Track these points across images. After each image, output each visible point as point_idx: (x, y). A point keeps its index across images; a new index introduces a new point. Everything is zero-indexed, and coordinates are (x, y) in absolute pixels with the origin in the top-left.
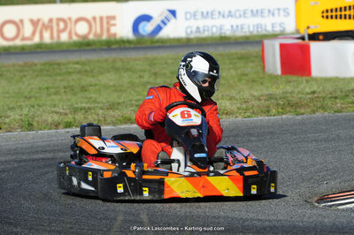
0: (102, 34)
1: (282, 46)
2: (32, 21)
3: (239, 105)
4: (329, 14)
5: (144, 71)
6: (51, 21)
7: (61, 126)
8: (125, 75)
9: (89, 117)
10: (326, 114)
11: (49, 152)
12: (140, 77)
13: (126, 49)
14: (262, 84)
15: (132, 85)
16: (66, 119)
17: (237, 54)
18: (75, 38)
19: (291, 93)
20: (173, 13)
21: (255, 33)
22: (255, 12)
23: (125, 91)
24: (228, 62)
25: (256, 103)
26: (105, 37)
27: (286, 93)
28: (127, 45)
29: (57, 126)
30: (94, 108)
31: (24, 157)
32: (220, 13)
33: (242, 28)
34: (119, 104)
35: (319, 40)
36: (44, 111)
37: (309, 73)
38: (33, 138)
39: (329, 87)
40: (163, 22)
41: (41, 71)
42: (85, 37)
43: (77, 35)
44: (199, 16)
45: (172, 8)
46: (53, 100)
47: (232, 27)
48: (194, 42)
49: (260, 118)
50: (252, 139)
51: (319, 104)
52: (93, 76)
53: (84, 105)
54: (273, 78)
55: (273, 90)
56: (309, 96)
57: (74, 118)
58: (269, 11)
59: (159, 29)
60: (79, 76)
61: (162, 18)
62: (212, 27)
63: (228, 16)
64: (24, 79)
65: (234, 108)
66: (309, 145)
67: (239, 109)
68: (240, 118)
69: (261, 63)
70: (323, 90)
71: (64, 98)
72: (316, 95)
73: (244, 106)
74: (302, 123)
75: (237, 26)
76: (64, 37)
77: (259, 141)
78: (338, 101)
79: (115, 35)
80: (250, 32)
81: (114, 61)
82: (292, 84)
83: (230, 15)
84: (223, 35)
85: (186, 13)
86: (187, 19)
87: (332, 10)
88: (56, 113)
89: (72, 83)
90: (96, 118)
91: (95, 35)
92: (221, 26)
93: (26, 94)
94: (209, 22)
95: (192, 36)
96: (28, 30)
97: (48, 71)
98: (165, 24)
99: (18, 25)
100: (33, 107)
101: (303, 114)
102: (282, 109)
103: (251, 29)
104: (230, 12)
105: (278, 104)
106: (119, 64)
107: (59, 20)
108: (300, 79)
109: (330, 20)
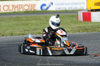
0: (32, 9)
1: (83, 13)
2: (12, 5)
3: (71, 29)
4: (96, 4)
5: (44, 20)
6: (17, 5)
7: (21, 35)
8: (39, 21)
9: (29, 32)
10: (96, 32)
11: (18, 42)
12: (43, 21)
13: (39, 13)
14: (77, 23)
15: (41, 23)
16: (22, 33)
17: (70, 15)
18: (24, 10)
19: (86, 26)
20: (52, 3)
21: (75, 9)
22: (75, 3)
23: (39, 25)
24: (68, 17)
25: (76, 29)
26: (33, 10)
27: (85, 26)
28: (39, 12)
29: (20, 35)
30: (30, 30)
31: (11, 43)
32: (65, 4)
33: (71, 8)
34: (37, 29)
35: (93, 11)
36: (16, 31)
37: (91, 21)
38: (13, 38)
39: (97, 25)
40: (49, 6)
41: (15, 19)
42: (27, 10)
43: (25, 9)
44: (59, 4)
45: (52, 2)
46: (18, 27)
47: (69, 8)
48: (58, 12)
49: (77, 33)
50: (75, 39)
51: (94, 29)
52: (30, 21)
53: (27, 29)
54: (80, 22)
55: (81, 25)
56: (91, 27)
57: (25, 32)
58: (79, 3)
59: (48, 8)
60: (26, 21)
61: (49, 5)
62: (63, 7)
63: (68, 5)
64: (10, 22)
65: (70, 30)
66: (91, 41)
67: (71, 30)
68: (71, 33)
69: (77, 18)
70: (95, 25)
71: (22, 27)
72: (93, 27)
73: (73, 30)
74: (89, 35)
75: (70, 7)
76: (21, 10)
77: (77, 39)
78: (99, 28)
79: (35, 9)
80: (74, 9)
81: (35, 17)
82: (86, 24)
83: (68, 4)
84: (66, 10)
85: (56, 4)
86: (56, 5)
87: (97, 3)
88: (20, 31)
89: (24, 23)
90: (31, 33)
91: (30, 9)
92: (65, 7)
93: (11, 26)
94: (62, 6)
95: (57, 10)
96: (11, 8)
97: (17, 19)
98: (50, 7)
99: (8, 6)
100: (13, 29)
101: (89, 32)
102: (83, 31)
103: (74, 8)
104: (68, 3)
105: (82, 29)
106: (37, 18)
107: (20, 5)
108: (88, 22)
109: (96, 6)
